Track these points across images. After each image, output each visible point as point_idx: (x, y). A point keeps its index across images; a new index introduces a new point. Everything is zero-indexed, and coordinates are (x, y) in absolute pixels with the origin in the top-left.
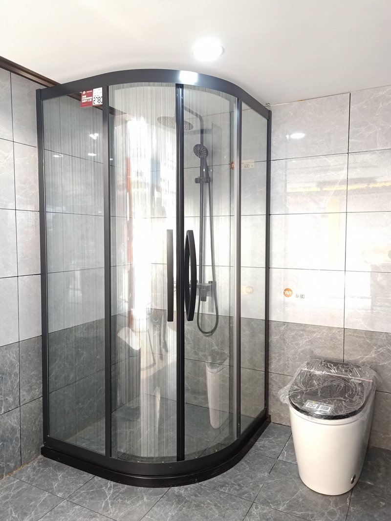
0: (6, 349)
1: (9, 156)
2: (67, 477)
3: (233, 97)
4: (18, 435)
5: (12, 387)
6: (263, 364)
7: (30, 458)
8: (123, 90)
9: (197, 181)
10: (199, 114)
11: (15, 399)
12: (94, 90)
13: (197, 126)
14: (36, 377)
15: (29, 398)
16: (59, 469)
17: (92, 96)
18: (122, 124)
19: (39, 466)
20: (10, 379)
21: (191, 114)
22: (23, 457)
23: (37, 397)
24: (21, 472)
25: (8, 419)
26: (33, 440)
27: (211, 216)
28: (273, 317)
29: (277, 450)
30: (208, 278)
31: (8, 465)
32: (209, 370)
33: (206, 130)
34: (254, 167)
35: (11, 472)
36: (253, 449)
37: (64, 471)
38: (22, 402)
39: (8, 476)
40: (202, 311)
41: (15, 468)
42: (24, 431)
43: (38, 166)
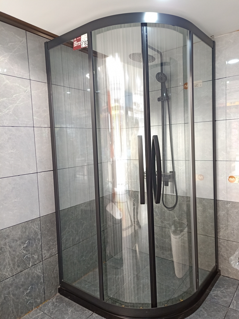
0: (31, 223)
1: (28, 90)
2: (74, 312)
3: (185, 30)
4: (42, 281)
5: (37, 248)
6: (214, 232)
7: (51, 296)
8: (102, 34)
9: (159, 100)
10: (160, 50)
11: (38, 256)
12: (82, 36)
13: (158, 61)
14: (53, 240)
15: (49, 255)
16: (69, 305)
17: (80, 41)
18: (103, 65)
19: (57, 302)
20: (35, 243)
21: (153, 51)
22: (46, 295)
23: (54, 254)
24: (45, 306)
25: (35, 270)
26: (53, 283)
27: (170, 125)
28: (220, 197)
29: (228, 299)
30: (169, 169)
31: (36, 301)
32: (172, 236)
33: (165, 63)
34: (202, 86)
35: (38, 306)
36: (208, 297)
37: (73, 307)
38: (44, 258)
39: (36, 309)
40: (166, 192)
41: (41, 303)
42: (46, 277)
43: (48, 96)
